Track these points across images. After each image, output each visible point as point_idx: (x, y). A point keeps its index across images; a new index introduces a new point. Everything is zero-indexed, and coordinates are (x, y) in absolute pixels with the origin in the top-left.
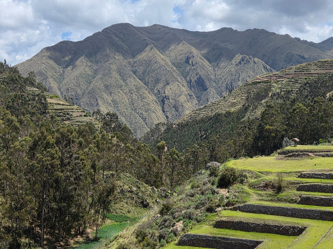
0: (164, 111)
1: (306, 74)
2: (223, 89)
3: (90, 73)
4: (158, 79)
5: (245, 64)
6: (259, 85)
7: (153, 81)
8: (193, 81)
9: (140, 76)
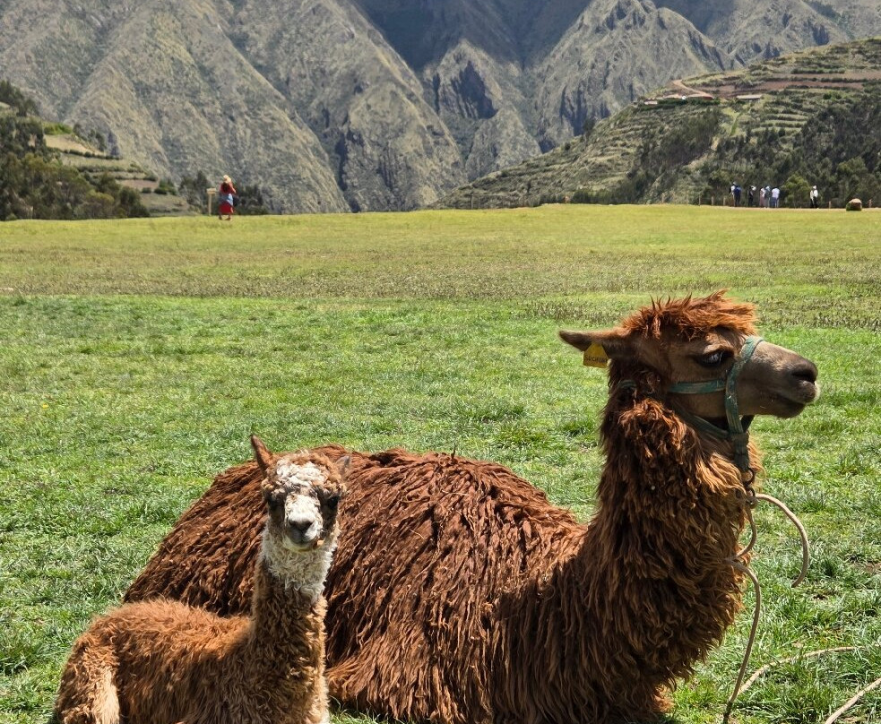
0: (343, 186)
1: (827, 81)
2: (550, 113)
3: (83, 40)
4: (323, 72)
5: (628, 27)
6: (681, 112)
7: (305, 77)
8: (445, 80)
9: (258, 55)
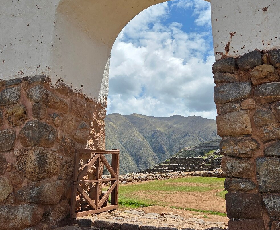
0: (138, 167)
4: (135, 147)
5: (188, 137)
6: (186, 153)
7: (132, 148)
8: (156, 147)
9: (124, 145)
